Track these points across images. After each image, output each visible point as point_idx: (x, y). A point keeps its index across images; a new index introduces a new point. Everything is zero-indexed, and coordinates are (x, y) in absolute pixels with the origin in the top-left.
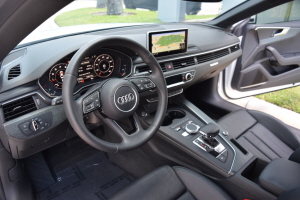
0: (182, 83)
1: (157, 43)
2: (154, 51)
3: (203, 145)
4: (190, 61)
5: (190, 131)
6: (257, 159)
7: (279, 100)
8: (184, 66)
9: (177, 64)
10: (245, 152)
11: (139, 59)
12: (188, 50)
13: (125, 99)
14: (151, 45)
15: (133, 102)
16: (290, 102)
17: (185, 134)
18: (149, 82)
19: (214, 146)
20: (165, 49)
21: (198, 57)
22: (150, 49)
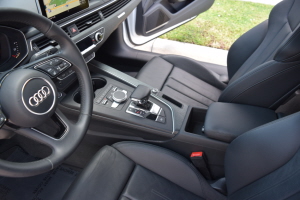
0: (94, 46)
1: (51, 4)
2: (50, 15)
3: (138, 112)
4: (95, 17)
5: (119, 100)
6: (193, 109)
7: (180, 36)
8: (90, 26)
9: (82, 24)
10: (180, 105)
11: (33, 30)
12: (90, 4)
13: (39, 97)
14: (43, 8)
15: (50, 97)
16: (190, 36)
17: (115, 105)
18: (61, 62)
19: (149, 109)
20: (62, 9)
21: (102, 10)
22: (44, 13)
